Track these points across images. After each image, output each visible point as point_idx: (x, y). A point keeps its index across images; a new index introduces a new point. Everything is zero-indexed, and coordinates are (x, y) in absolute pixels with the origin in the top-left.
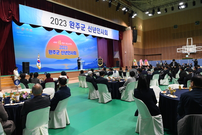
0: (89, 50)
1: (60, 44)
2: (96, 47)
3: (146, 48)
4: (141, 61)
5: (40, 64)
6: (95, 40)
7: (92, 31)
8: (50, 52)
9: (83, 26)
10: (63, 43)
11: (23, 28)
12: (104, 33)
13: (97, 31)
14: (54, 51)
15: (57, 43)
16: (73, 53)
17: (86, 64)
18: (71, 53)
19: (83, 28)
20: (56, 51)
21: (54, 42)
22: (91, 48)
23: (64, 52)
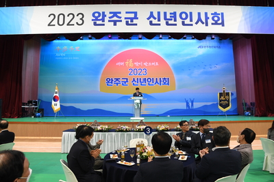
0: (206, 73)
1: (131, 65)
2: (231, 65)
5: (58, 103)
7: (163, 22)
8: (109, 81)
9: (132, 16)
10: (137, 64)
11: (65, 47)
12: (210, 21)
13: (179, 21)
14: (117, 79)
15: (125, 64)
16: (161, 81)
17: (197, 105)
18: (157, 82)
19: (132, 19)
20: (121, 80)
21: (119, 64)
22: (213, 69)
23: (139, 80)
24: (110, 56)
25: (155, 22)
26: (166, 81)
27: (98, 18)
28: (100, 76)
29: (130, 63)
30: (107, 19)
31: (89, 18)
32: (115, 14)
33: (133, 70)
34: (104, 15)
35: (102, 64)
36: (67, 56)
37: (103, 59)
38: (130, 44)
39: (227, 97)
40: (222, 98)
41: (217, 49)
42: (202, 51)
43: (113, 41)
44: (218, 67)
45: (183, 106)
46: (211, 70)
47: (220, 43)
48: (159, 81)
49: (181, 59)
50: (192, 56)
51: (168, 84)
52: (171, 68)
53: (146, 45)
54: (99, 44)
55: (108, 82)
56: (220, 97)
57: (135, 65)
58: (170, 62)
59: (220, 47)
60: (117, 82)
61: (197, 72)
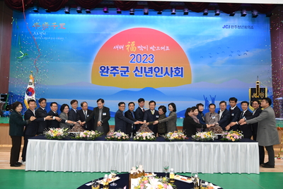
0: (233, 62)
1: (133, 49)
2: (267, 51)
6: (261, 32)
10: (141, 48)
11: (46, 23)
14: (115, 68)
15: (125, 48)
16: (172, 71)
18: (167, 72)
20: (119, 69)
21: (117, 47)
22: (243, 56)
23: (143, 70)
24: (105, 36)
26: (179, 72)
28: (92, 63)
29: (132, 47)
33: (136, 56)
35: (95, 46)
37: (97, 40)
38: (132, 22)
39: (261, 94)
40: (255, 95)
41: (248, 29)
42: (227, 33)
43: (109, 16)
44: (250, 54)
46: (239, 58)
47: (253, 21)
48: (169, 72)
49: (200, 43)
50: (215, 39)
51: (182, 75)
52: (187, 54)
53: (153, 22)
54: (92, 20)
55: (103, 71)
56: (252, 94)
57: (138, 49)
58: (185, 47)
59: (252, 28)
60: (115, 71)
61: (220, 60)
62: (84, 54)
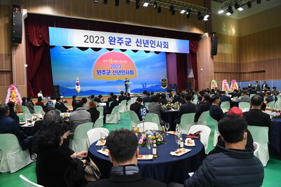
2: (165, 63)
3: (242, 62)
4: (224, 82)
5: (79, 86)
7: (143, 45)
8: (99, 72)
9: (128, 40)
10: (115, 61)
12: (163, 46)
13: (150, 45)
14: (104, 71)
15: (108, 61)
16: (129, 72)
17: (148, 86)
18: (127, 73)
19: (128, 42)
20: (106, 71)
21: (104, 61)
22: (156, 65)
23: (116, 72)
25: (139, 44)
26: (132, 72)
27: (112, 40)
28: (93, 69)
29: (111, 61)
30: (116, 41)
31: (107, 40)
32: (120, 39)
33: (113, 65)
34: (115, 39)
36: (69, 54)
37: (94, 57)
39: (165, 81)
44: (159, 64)
45: (140, 87)
49: (139, 59)
50: (145, 58)
51: (133, 74)
52: (134, 64)
56: (162, 82)
58: (133, 61)
61: (148, 67)
62: (89, 64)
